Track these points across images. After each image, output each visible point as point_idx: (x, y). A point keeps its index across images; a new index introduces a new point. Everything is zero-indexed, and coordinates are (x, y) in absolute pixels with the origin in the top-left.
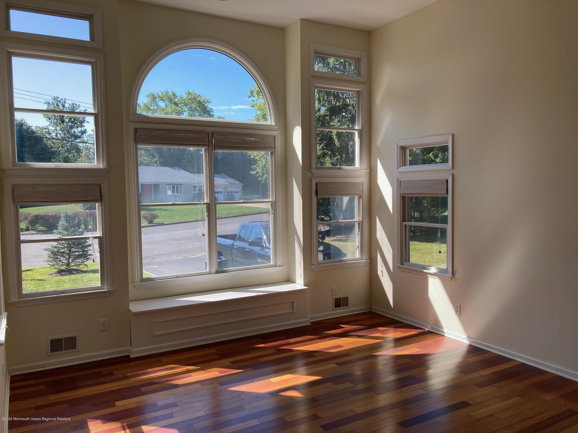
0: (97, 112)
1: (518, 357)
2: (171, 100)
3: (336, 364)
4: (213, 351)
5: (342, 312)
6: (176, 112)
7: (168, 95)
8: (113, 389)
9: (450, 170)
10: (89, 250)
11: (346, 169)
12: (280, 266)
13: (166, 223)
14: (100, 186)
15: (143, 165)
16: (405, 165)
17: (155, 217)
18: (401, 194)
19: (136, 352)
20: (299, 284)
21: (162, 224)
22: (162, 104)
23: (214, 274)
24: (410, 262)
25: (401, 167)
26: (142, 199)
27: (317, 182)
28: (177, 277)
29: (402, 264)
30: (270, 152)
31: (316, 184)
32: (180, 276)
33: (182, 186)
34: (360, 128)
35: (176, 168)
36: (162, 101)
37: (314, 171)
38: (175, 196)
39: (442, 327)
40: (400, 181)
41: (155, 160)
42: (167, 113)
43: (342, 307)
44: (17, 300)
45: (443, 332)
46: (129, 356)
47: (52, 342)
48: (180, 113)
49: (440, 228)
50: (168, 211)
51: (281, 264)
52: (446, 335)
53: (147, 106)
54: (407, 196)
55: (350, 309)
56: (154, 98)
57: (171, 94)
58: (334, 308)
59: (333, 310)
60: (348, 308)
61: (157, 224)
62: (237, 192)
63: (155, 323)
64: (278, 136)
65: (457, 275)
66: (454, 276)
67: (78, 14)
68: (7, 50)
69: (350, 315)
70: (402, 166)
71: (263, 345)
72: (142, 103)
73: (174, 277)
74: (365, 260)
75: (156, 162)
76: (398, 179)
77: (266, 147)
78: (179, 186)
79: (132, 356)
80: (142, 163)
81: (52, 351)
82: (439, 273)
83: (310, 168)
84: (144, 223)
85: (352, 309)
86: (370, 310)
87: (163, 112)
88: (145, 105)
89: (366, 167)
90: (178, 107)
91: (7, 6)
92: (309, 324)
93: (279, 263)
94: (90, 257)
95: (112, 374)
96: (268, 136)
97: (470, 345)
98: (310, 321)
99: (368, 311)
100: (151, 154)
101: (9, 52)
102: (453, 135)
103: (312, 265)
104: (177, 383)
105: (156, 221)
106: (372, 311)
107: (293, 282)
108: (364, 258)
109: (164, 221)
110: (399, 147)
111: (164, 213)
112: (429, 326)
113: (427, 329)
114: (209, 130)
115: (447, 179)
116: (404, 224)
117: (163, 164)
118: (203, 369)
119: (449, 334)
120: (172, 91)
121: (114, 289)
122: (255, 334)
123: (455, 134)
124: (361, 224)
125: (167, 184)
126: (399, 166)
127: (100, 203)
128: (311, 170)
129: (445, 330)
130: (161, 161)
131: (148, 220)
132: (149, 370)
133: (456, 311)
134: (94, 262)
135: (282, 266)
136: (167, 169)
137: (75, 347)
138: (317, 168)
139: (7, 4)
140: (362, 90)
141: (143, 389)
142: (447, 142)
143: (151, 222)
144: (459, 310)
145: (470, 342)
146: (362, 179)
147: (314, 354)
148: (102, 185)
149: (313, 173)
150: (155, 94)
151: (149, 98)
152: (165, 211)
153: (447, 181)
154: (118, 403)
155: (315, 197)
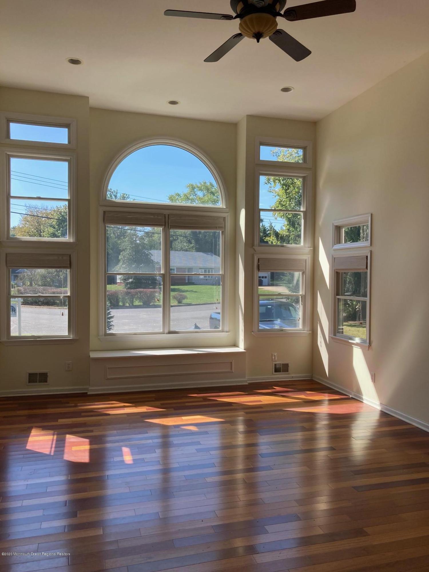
0: (70, 198)
1: (415, 421)
2: (208, 189)
3: (245, 412)
4: (153, 395)
5: (281, 377)
6: (212, 201)
7: (205, 185)
8: (62, 412)
9: (369, 247)
10: (112, 322)
11: (288, 246)
12: (227, 332)
13: (193, 303)
14: (70, 256)
15: (183, 251)
16: (339, 243)
17: (185, 298)
18: (335, 270)
19: (92, 390)
20: (241, 348)
21: (189, 305)
22: (200, 194)
23: (167, 334)
24: (344, 334)
25: (335, 245)
26: (109, 269)
27: (259, 258)
28: (135, 334)
29: (335, 335)
30: (221, 232)
31: (259, 259)
32: (138, 334)
33: (213, 270)
34: (305, 210)
35: (209, 253)
36: (200, 192)
37: (256, 248)
38: (207, 279)
39: (362, 394)
40: (335, 258)
41: (191, 246)
42: (203, 202)
43: (281, 373)
44: (6, 340)
45: (362, 399)
46: (87, 393)
47: (30, 375)
48: (215, 202)
49: (361, 301)
50: (197, 293)
51: (228, 330)
52: (364, 401)
53: (186, 196)
54: (341, 272)
55: (290, 375)
56: (193, 188)
57: (209, 184)
58: (274, 373)
59: (273, 374)
60: (288, 374)
61: (186, 304)
62: (266, 277)
63: (108, 368)
64: (228, 217)
65: (374, 344)
66: (371, 346)
67: (59, 123)
68: (6, 153)
69: (290, 381)
70: (337, 243)
71: (196, 395)
72: (182, 193)
73: (133, 334)
74: (307, 331)
75: (193, 247)
76: (332, 256)
77: (217, 227)
78: (210, 270)
79: (88, 393)
80: (182, 249)
81: (29, 382)
82: (361, 343)
83: (253, 245)
84: (174, 302)
85: (293, 375)
86: (311, 378)
87: (200, 201)
88: (185, 195)
89: (310, 245)
90: (214, 196)
91: (7, 120)
92: (247, 384)
93: (226, 329)
94: (112, 327)
95: (68, 403)
96: (218, 218)
97: (381, 411)
98: (248, 382)
99: (309, 378)
100: (188, 240)
101: (8, 154)
102: (372, 215)
103: (253, 332)
104: (109, 413)
105: (185, 301)
106: (313, 379)
107: (238, 347)
108: (306, 329)
109: (192, 302)
110: (334, 226)
111: (194, 295)
112: (353, 393)
113: (351, 396)
114: (167, 212)
115: (367, 255)
116: (337, 298)
117: (198, 250)
118: (135, 406)
119: (367, 400)
120: (210, 181)
121: (78, 338)
122: (195, 387)
123: (373, 214)
124: (304, 297)
125: (200, 268)
126: (334, 243)
127: (70, 270)
128: (254, 247)
129: (364, 397)
130: (197, 247)
131: (177, 300)
132: (96, 403)
133: (372, 379)
134: (63, 315)
135: (229, 332)
136: (201, 254)
137: (46, 381)
138: (259, 246)
139: (7, 119)
140: (307, 176)
141: (83, 414)
142: (367, 221)
143: (180, 302)
144: (374, 378)
145: (382, 408)
146: (306, 257)
147: (233, 405)
148: (72, 255)
149: (256, 250)
150: (194, 185)
151: (188, 188)
152: (195, 293)
153: (367, 257)
154: (60, 420)
155: (256, 272)
